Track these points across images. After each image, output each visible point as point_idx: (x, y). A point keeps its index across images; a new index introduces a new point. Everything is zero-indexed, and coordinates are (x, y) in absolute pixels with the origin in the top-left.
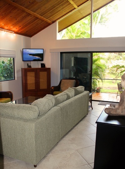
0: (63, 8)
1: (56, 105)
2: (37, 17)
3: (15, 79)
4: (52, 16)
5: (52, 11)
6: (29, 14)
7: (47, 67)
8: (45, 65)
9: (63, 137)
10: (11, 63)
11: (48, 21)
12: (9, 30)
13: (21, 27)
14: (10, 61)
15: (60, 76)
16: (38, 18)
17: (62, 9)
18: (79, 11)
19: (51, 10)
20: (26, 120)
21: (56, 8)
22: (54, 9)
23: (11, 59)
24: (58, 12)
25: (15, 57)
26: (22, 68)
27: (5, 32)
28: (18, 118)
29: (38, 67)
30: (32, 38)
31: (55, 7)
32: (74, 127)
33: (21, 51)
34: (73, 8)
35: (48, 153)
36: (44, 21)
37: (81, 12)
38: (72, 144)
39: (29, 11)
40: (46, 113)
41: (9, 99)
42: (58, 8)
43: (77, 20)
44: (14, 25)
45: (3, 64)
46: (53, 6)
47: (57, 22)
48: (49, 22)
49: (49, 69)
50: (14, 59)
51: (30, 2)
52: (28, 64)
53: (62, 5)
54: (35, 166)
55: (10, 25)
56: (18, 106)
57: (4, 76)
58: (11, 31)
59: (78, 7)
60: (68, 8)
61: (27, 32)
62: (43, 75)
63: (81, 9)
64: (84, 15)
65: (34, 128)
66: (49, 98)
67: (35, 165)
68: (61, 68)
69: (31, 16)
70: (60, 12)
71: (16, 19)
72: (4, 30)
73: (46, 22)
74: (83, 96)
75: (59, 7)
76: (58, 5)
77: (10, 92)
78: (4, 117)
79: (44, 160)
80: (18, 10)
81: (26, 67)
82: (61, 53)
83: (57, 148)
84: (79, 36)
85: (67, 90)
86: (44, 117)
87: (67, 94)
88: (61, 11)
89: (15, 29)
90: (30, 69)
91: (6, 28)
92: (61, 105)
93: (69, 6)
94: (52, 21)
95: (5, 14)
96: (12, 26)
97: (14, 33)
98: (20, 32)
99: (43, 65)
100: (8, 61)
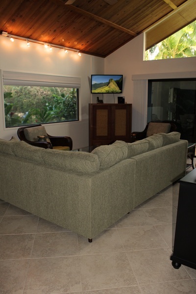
0: (153, 11)
1: (129, 157)
2: (112, 27)
3: (78, 120)
4: (136, 23)
5: (136, 17)
6: (100, 24)
7: (128, 103)
8: (124, 99)
9: (139, 206)
10: (74, 97)
11: (129, 32)
12: (72, 48)
13: (89, 43)
14: (73, 93)
15: (147, 116)
16: (114, 28)
17: (151, 12)
18: (180, 13)
19: (134, 14)
20: (80, 174)
21: (142, 12)
22: (139, 12)
23: (74, 90)
24: (145, 17)
25: (80, 87)
26: (89, 104)
27: (66, 51)
28: (70, 170)
29: (113, 103)
30: (106, 59)
31: (140, 10)
32: (158, 193)
33: (89, 78)
34: (169, 10)
35: (112, 226)
36: (123, 32)
37: (184, 15)
38: (151, 217)
39: (100, 19)
40: (111, 167)
41: (68, 147)
42: (145, 11)
43: (176, 29)
44: (80, 40)
45: (63, 98)
46: (136, 9)
47: (145, 33)
48: (132, 33)
49: (130, 105)
50: (78, 90)
51: (101, 6)
52: (98, 98)
53: (151, 6)
54: (90, 241)
55: (74, 40)
56: (71, 154)
57: (64, 116)
58: (75, 49)
59: (178, 7)
60: (162, 10)
61: (98, 49)
62: (120, 114)
63: (183, 11)
64: (190, 20)
65: (90, 185)
66: (119, 146)
67: (91, 239)
68: (150, 105)
69: (104, 26)
70: (147, 17)
71: (82, 32)
72: (64, 47)
73: (127, 33)
74: (177, 146)
75: (147, 9)
76: (144, 7)
77: (70, 138)
78: (52, 168)
79: (105, 235)
80: (84, 18)
81: (96, 102)
82: (150, 81)
83: (126, 221)
84: (181, 54)
85: (152, 136)
86: (108, 171)
87: (149, 143)
88: (150, 15)
89: (80, 46)
90: (100, 104)
91: (67, 44)
92: (138, 157)
93: (162, 6)
94: (136, 31)
95: (66, 25)
96: (76, 41)
97: (79, 52)
98: (87, 50)
99: (121, 100)
100: (70, 93)
